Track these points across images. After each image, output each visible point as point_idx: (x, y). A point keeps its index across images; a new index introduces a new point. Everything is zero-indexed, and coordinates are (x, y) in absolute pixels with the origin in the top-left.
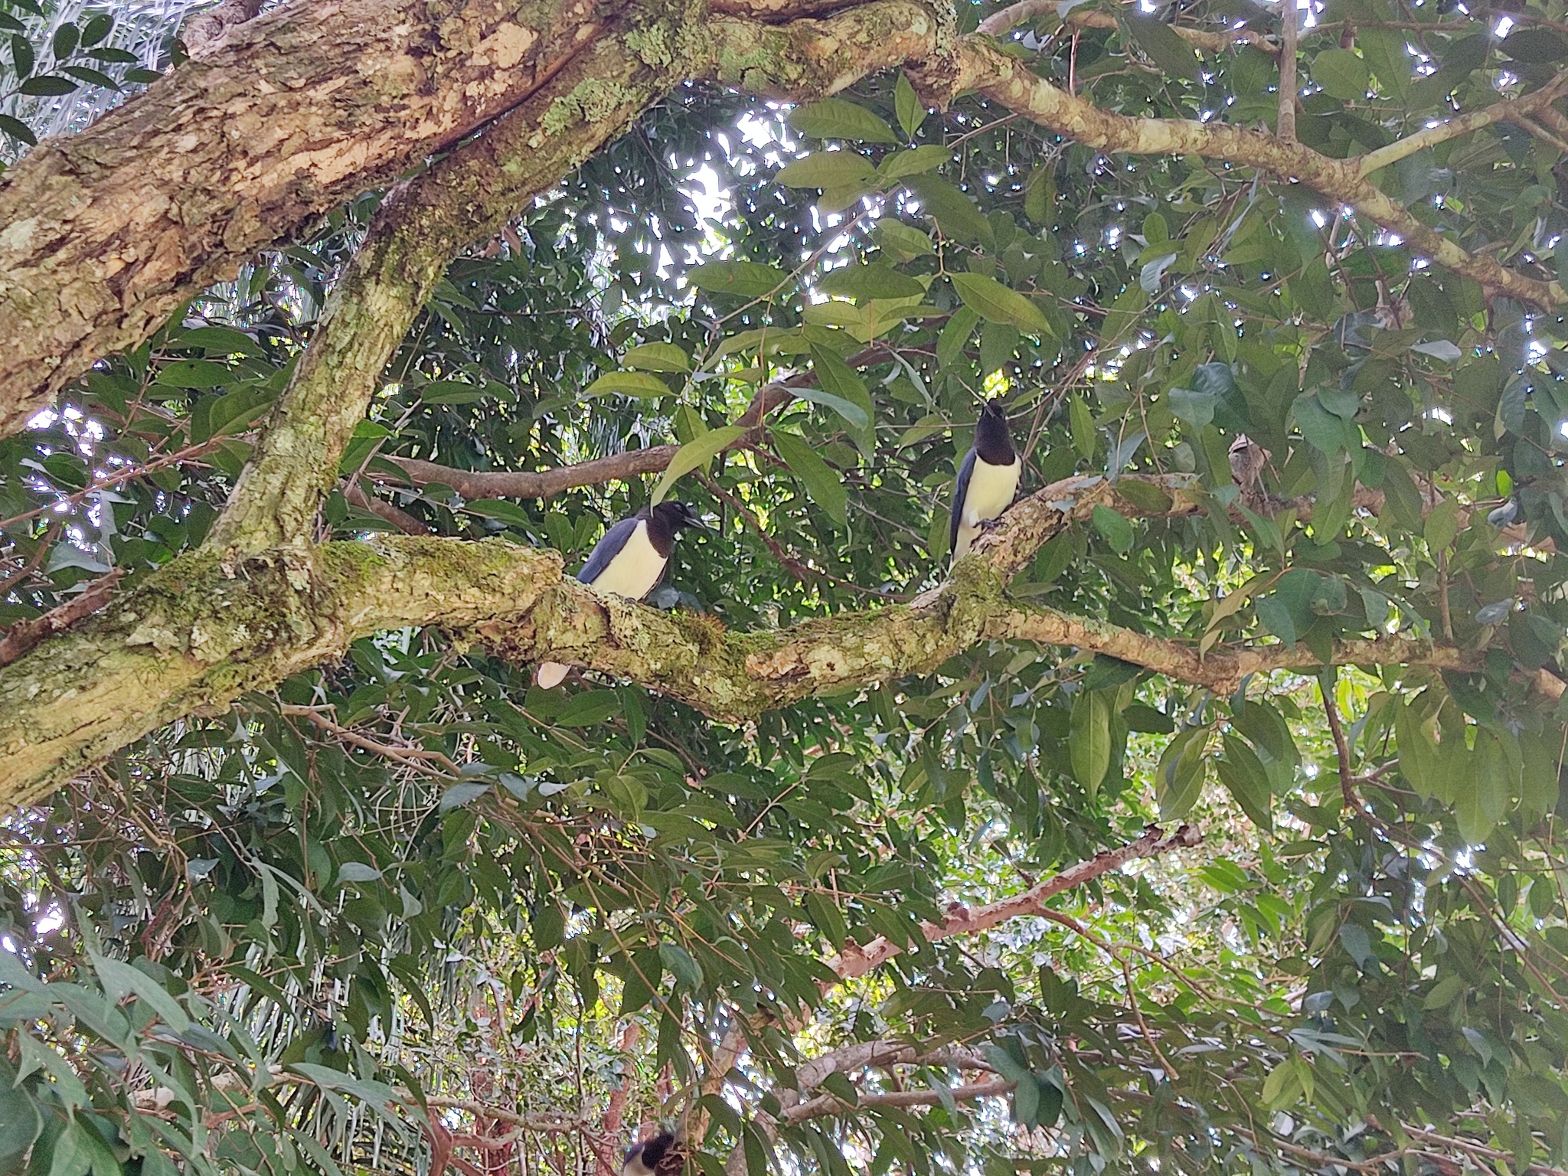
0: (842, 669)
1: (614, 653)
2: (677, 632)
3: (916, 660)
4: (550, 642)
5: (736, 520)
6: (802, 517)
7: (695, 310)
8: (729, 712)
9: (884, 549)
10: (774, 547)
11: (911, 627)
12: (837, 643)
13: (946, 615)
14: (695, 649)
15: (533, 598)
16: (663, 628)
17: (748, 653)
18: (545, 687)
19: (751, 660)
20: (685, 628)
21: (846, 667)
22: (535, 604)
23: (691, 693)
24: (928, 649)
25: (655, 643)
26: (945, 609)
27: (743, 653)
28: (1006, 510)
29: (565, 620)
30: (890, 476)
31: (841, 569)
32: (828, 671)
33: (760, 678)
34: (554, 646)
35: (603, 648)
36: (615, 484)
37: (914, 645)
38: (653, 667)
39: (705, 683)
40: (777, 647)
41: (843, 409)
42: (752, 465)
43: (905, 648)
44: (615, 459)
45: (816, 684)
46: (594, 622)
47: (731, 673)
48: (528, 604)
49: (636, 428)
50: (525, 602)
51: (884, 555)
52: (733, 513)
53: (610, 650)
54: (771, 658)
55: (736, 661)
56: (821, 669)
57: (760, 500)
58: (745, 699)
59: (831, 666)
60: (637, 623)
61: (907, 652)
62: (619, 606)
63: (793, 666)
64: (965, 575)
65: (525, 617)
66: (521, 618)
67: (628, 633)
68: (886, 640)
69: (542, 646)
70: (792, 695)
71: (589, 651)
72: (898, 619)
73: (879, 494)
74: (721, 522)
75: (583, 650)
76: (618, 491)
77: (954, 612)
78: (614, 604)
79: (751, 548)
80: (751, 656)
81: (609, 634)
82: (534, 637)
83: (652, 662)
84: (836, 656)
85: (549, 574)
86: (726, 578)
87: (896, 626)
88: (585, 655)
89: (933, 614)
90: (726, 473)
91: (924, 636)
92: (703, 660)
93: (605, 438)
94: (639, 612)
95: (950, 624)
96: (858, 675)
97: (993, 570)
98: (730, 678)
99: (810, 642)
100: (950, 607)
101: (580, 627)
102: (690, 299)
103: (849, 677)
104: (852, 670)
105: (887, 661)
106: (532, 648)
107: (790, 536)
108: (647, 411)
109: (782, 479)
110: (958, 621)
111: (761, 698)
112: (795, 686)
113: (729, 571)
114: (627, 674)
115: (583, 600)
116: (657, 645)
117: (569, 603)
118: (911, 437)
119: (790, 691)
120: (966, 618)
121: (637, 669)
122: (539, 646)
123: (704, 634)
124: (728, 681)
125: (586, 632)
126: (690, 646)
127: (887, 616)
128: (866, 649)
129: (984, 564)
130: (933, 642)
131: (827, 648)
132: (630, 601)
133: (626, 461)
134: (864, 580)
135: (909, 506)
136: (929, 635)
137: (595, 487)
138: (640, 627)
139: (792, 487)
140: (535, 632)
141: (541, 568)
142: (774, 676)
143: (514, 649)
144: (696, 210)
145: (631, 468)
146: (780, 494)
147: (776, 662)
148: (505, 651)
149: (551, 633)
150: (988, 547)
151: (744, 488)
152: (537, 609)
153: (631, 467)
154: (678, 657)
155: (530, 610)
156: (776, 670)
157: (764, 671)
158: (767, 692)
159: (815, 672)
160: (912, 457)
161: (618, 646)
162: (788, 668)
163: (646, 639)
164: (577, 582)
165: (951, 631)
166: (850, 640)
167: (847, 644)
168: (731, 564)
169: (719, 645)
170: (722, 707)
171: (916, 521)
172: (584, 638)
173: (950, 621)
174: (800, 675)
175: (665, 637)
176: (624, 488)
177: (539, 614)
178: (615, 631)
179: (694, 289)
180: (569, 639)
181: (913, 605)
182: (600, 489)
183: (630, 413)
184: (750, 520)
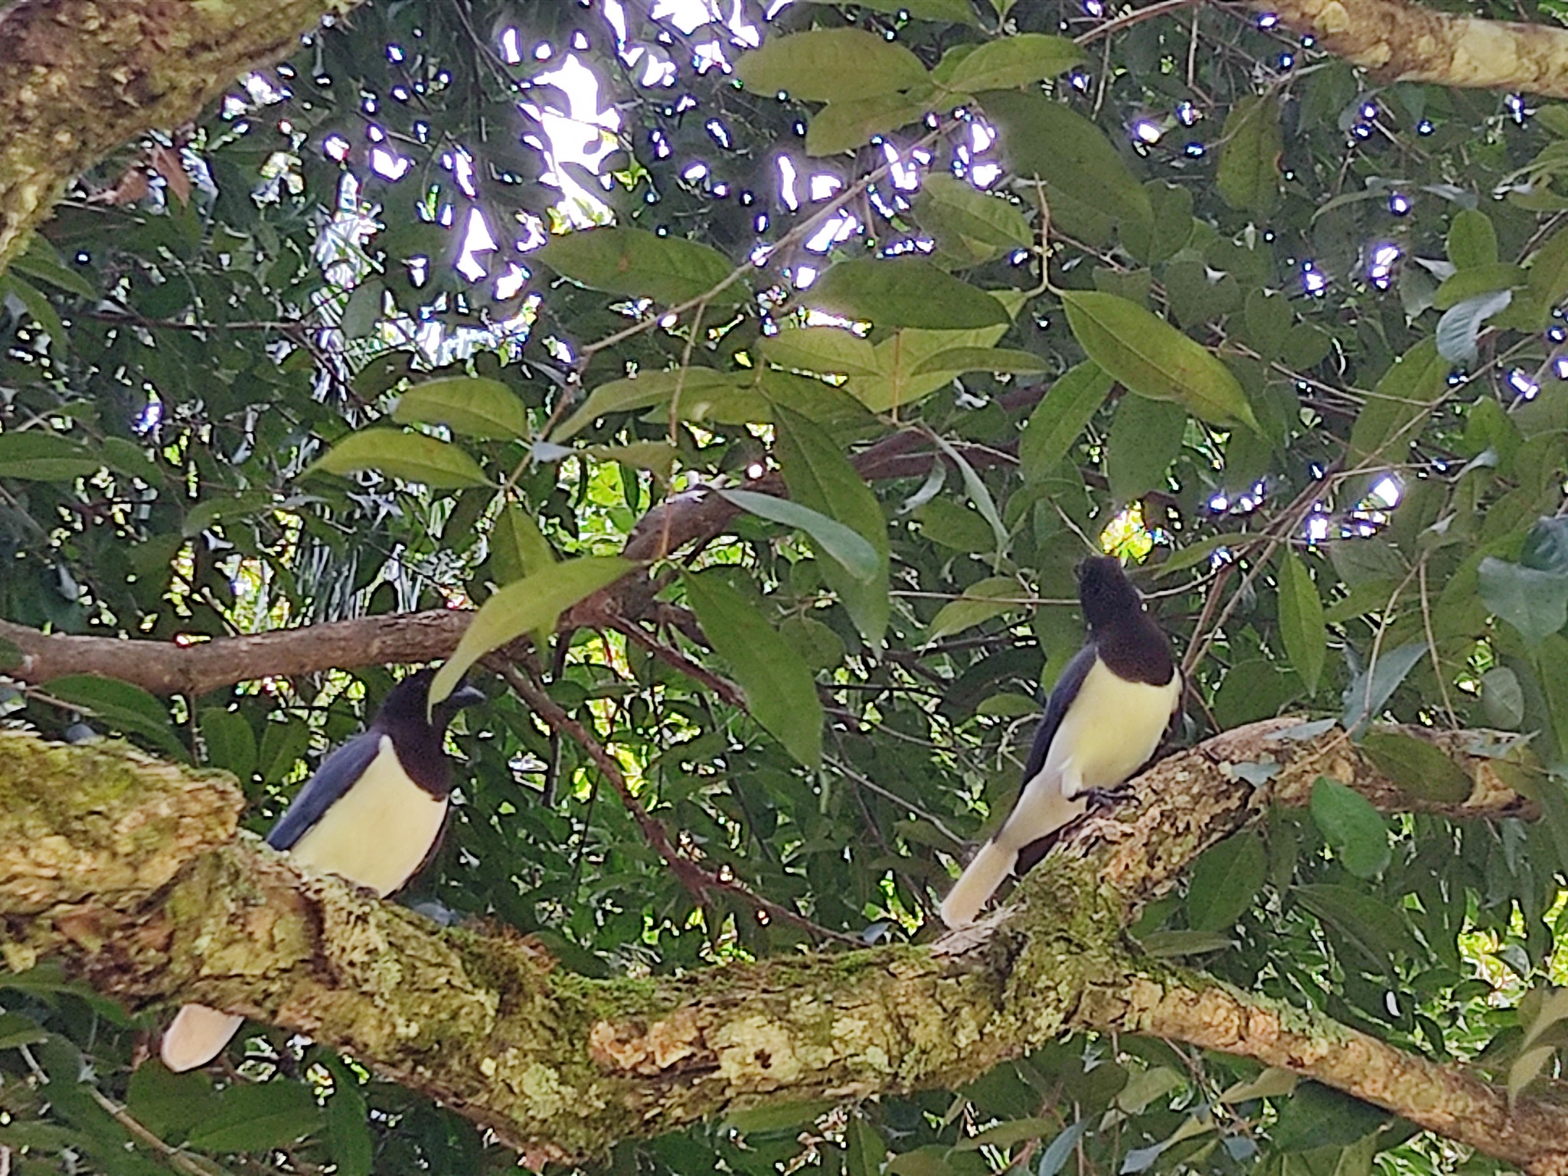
0: (784, 1067)
1: (325, 997)
2: (457, 963)
3: (936, 1058)
4: (199, 961)
5: (579, 774)
6: (714, 778)
7: (533, 345)
8: (549, 1137)
9: (876, 854)
10: (653, 831)
11: (932, 993)
12: (780, 1013)
13: (1005, 974)
14: (490, 1001)
15: (173, 866)
16: (430, 955)
17: (597, 1018)
18: (179, 1067)
19: (602, 1033)
20: (472, 958)
21: (793, 1063)
22: (176, 879)
23: (474, 1092)
24: (962, 1040)
25: (410, 983)
26: (1003, 963)
27: (589, 1018)
28: (1139, 772)
29: (233, 919)
30: (898, 707)
31: (787, 889)
32: (756, 1068)
33: (617, 1072)
34: (205, 971)
35: (304, 985)
36: (338, 681)
37: (934, 1028)
38: (402, 1031)
39: (505, 1073)
40: (659, 1011)
41: (829, 538)
42: (621, 666)
43: (916, 1033)
44: (344, 629)
45: (729, 1093)
46: (290, 929)
47: (559, 1056)
48: (163, 879)
49: (391, 572)
50: (158, 872)
51: (875, 865)
52: (574, 758)
53: (317, 989)
54: (643, 1032)
55: (572, 1033)
56: (743, 1064)
57: (634, 738)
58: (584, 1112)
59: (763, 1058)
60: (378, 940)
61: (920, 1042)
62: (344, 902)
63: (687, 1052)
64: (1048, 896)
65: (154, 903)
66: (145, 906)
67: (358, 956)
68: (878, 1012)
69: (181, 968)
70: (678, 1112)
71: (275, 988)
72: (907, 973)
73: (875, 740)
74: (548, 774)
75: (263, 985)
76: (342, 696)
77: (1020, 969)
78: (334, 895)
79: (605, 834)
80: (601, 1026)
81: (319, 956)
82: (166, 948)
83: (401, 1021)
84: (774, 1039)
85: (212, 821)
86: (549, 891)
87: (900, 988)
88: (267, 995)
89: (978, 968)
90: (567, 675)
91: (956, 1012)
92: (503, 1025)
93: (325, 587)
94: (383, 916)
95: (1010, 993)
96: (815, 1081)
97: (1103, 890)
98: (557, 1067)
99: (725, 1005)
100: (1012, 957)
101: (261, 935)
102: (522, 321)
103: (797, 1085)
104: (806, 1070)
105: (877, 1057)
106: (161, 970)
107: (685, 814)
108: (416, 538)
109: (677, 696)
110: (1026, 987)
111: (614, 1112)
112: (687, 1094)
113: (556, 876)
114: (347, 1041)
115: (273, 882)
116: (414, 987)
117: (243, 887)
118: (952, 620)
119: (676, 1101)
120: (1043, 982)
121: (369, 1033)
122: (175, 967)
123: (512, 973)
124: (553, 1074)
125: (272, 947)
126: (480, 995)
127: (884, 966)
128: (838, 1030)
129: (1087, 877)
130: (972, 1025)
131: (758, 1020)
132: (365, 892)
133: (366, 635)
134: (831, 914)
135: (933, 772)
136: (965, 1011)
137: (295, 682)
138: (383, 947)
139: (697, 713)
140: (171, 936)
141: (195, 808)
142: (645, 1070)
143: (124, 969)
144: (548, 145)
145: (374, 649)
146: (674, 728)
147: (652, 1042)
148: (106, 973)
149: (204, 943)
150: (1099, 843)
151: (601, 709)
152: (179, 891)
153: (375, 646)
154: (454, 1016)
155: (164, 891)
156: (650, 1058)
157: (627, 1058)
158: (629, 1101)
159: (729, 1068)
160: (946, 672)
161: (334, 983)
162: (674, 1057)
163: (394, 972)
164: (264, 846)
165: (1010, 1006)
166: (805, 1009)
167: (796, 1016)
168: (560, 862)
169: (539, 999)
170: (535, 1126)
171: (946, 801)
172: (267, 960)
173: (1011, 985)
174: (699, 1071)
175: (432, 972)
176: (357, 691)
177: (182, 901)
178: (328, 950)
179: (534, 301)
180: (237, 959)
181: (940, 948)
182: (306, 690)
183: (382, 539)
184: (608, 773)
